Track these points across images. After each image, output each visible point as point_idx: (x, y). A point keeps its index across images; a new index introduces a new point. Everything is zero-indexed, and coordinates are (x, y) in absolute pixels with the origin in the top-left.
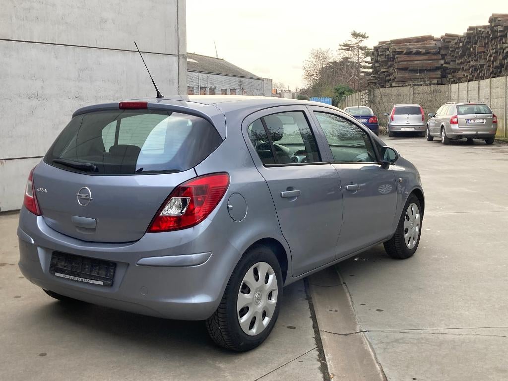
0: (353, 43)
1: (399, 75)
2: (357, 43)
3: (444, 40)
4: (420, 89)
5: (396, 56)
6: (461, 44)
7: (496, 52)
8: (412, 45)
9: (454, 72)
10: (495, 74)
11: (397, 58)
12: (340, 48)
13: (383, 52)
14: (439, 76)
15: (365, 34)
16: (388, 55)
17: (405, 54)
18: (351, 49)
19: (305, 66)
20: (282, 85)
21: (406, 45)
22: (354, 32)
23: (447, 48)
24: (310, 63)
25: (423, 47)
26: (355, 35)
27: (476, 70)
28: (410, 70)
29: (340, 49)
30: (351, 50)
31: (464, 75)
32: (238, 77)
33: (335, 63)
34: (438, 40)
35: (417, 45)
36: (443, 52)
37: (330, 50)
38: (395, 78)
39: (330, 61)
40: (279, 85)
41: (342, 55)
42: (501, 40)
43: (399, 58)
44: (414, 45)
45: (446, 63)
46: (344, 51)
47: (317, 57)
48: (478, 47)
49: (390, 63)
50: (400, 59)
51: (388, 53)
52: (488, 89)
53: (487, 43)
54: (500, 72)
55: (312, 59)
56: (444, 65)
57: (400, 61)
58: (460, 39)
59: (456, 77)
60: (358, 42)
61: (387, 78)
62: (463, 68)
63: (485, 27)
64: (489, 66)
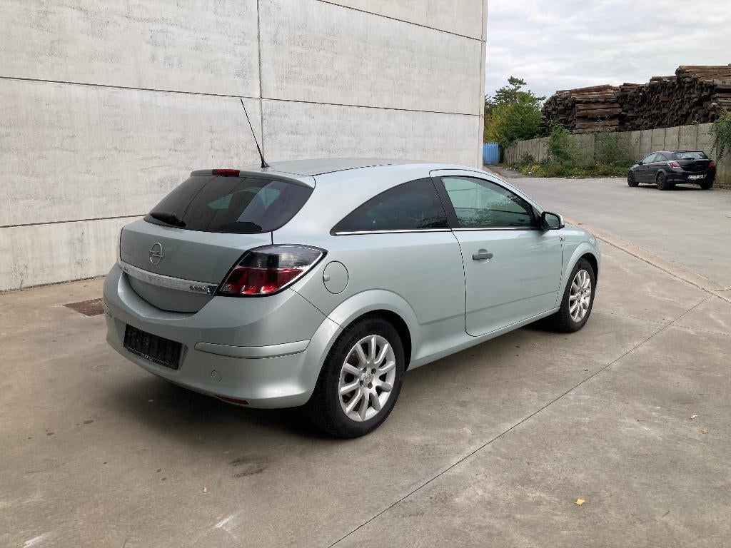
0: (511, 89)
1: (578, 123)
3: (622, 90)
6: (641, 94)
7: (682, 101)
8: (591, 94)
9: (632, 119)
10: (680, 122)
11: (577, 106)
13: (561, 101)
14: (617, 124)
15: (522, 80)
16: (567, 104)
17: (584, 103)
21: (586, 95)
22: (511, 77)
23: (625, 97)
25: (602, 96)
26: (512, 81)
27: (657, 118)
28: (589, 118)
31: (643, 122)
34: (615, 89)
35: (595, 95)
36: (621, 101)
38: (575, 125)
42: (687, 90)
43: (579, 107)
44: (593, 94)
45: (623, 111)
48: (662, 97)
52: (676, 136)
53: (672, 93)
54: (685, 120)
56: (623, 113)
57: (580, 110)
58: (640, 88)
59: (634, 124)
60: (515, 88)
62: (642, 116)
63: (670, 78)
64: (673, 114)
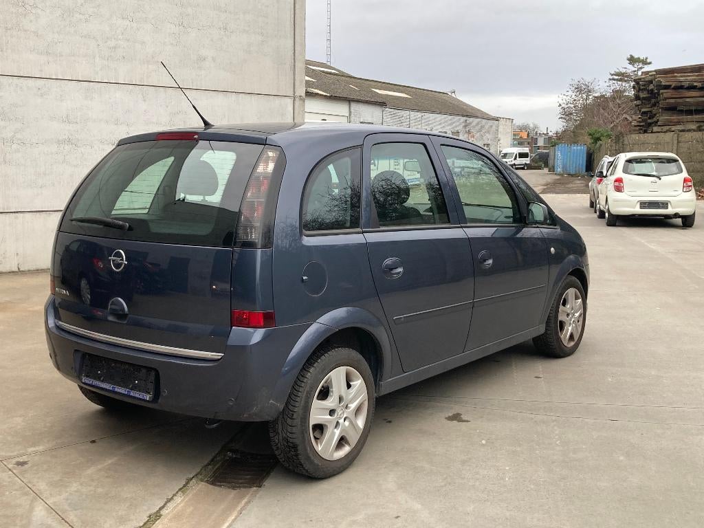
0: (628, 71)
1: (663, 118)
2: (635, 71)
4: (688, 135)
5: (661, 91)
8: (684, 76)
11: (662, 93)
12: (611, 77)
13: (644, 85)
15: (646, 58)
16: (652, 90)
17: (673, 89)
18: (626, 79)
19: (561, 102)
20: (536, 127)
21: (676, 76)
22: (631, 56)
24: (569, 97)
25: (700, 79)
26: (632, 60)
28: (679, 110)
29: (610, 79)
30: (626, 81)
32: (463, 116)
33: (603, 96)
35: (692, 77)
37: (597, 80)
38: (658, 120)
39: (596, 95)
40: (531, 126)
41: (612, 88)
43: (666, 93)
44: (689, 76)
46: (615, 82)
47: (579, 89)
49: (653, 101)
50: (665, 95)
51: (651, 87)
55: (570, 93)
57: (666, 99)
60: (636, 69)
61: (649, 121)
